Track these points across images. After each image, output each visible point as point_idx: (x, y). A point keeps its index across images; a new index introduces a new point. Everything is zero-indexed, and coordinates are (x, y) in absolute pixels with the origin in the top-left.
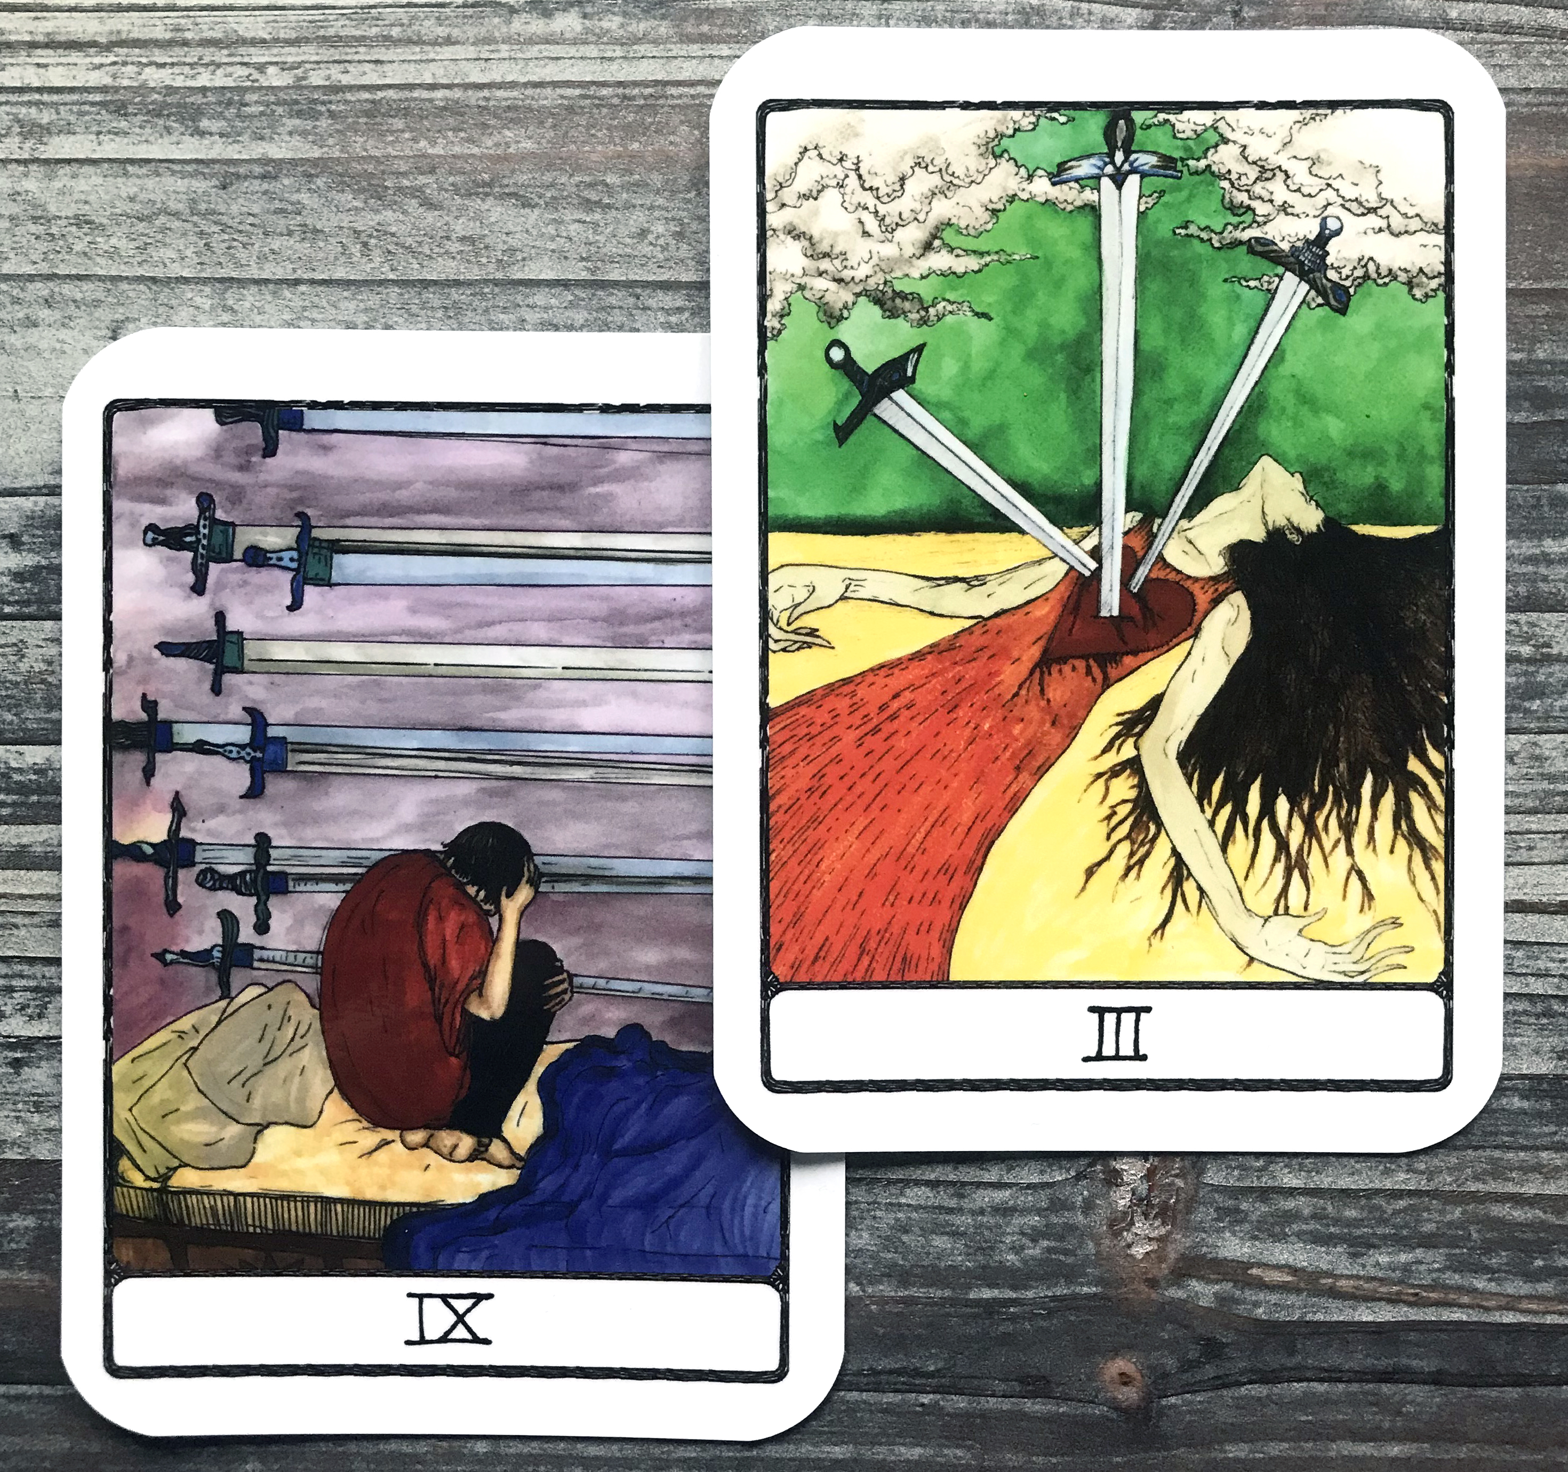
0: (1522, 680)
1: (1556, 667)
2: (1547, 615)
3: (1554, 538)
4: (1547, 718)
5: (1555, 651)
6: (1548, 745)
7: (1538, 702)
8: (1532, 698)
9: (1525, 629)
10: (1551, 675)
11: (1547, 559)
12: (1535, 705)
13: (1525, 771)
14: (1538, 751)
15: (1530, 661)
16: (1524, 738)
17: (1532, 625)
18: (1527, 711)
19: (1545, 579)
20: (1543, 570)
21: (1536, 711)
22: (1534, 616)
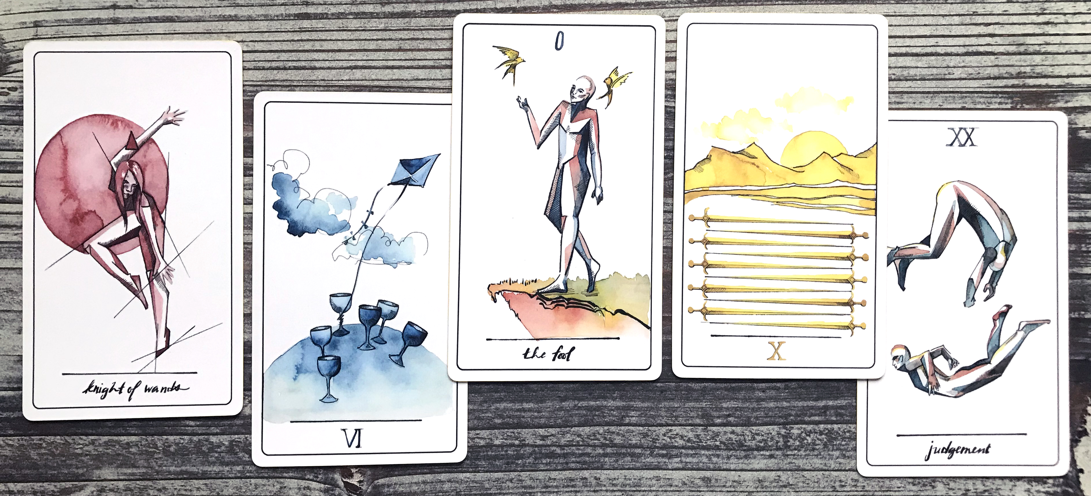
0: (515, 453)
1: (527, 448)
2: (524, 430)
3: (527, 403)
4: (524, 465)
5: (527, 442)
6: (525, 476)
7: (521, 461)
8: (518, 459)
9: (516, 435)
10: (525, 451)
11: (524, 410)
12: (520, 462)
13: (516, 485)
14: (520, 478)
15: (518, 446)
16: (516, 473)
17: (519, 433)
18: (517, 464)
19: (523, 417)
20: (523, 414)
21: (520, 464)
22: (520, 430)
